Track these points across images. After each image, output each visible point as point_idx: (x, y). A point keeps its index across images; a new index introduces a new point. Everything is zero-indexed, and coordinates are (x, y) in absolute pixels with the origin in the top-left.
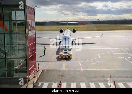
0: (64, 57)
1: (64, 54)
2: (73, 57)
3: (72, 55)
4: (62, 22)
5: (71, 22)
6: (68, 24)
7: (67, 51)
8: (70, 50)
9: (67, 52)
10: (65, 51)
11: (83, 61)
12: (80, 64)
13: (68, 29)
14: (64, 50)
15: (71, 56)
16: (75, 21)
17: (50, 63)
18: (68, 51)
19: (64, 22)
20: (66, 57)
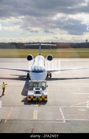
0: (34, 99)
1: (34, 95)
2: (49, 100)
3: (48, 97)
4: (30, 43)
5: (44, 43)
6: (40, 46)
7: (39, 89)
8: (44, 88)
9: (39, 92)
10: (36, 89)
11: (66, 107)
12: (61, 111)
13: (40, 55)
14: (34, 89)
15: (46, 97)
16: (50, 42)
17: (12, 108)
18: (41, 89)
19: (34, 43)
20: (38, 99)
